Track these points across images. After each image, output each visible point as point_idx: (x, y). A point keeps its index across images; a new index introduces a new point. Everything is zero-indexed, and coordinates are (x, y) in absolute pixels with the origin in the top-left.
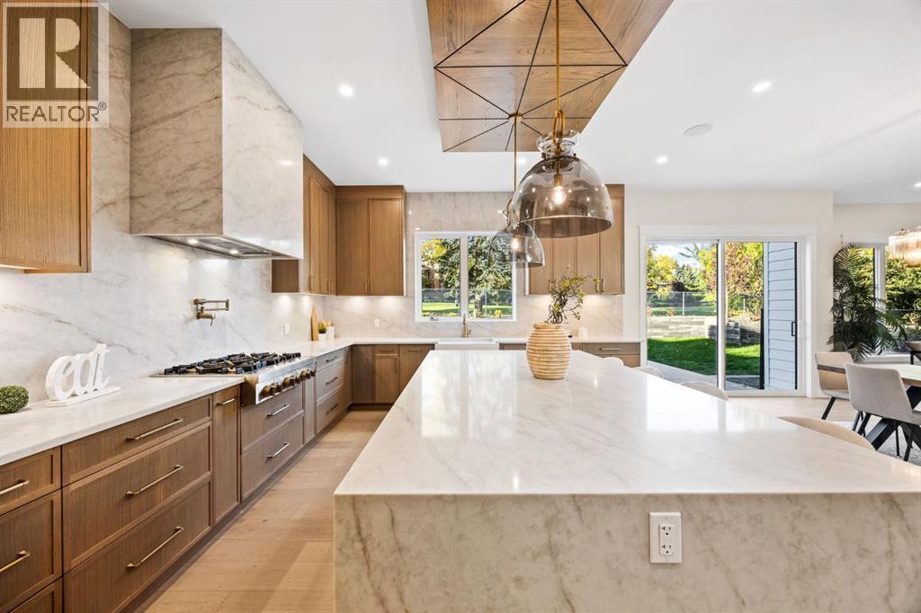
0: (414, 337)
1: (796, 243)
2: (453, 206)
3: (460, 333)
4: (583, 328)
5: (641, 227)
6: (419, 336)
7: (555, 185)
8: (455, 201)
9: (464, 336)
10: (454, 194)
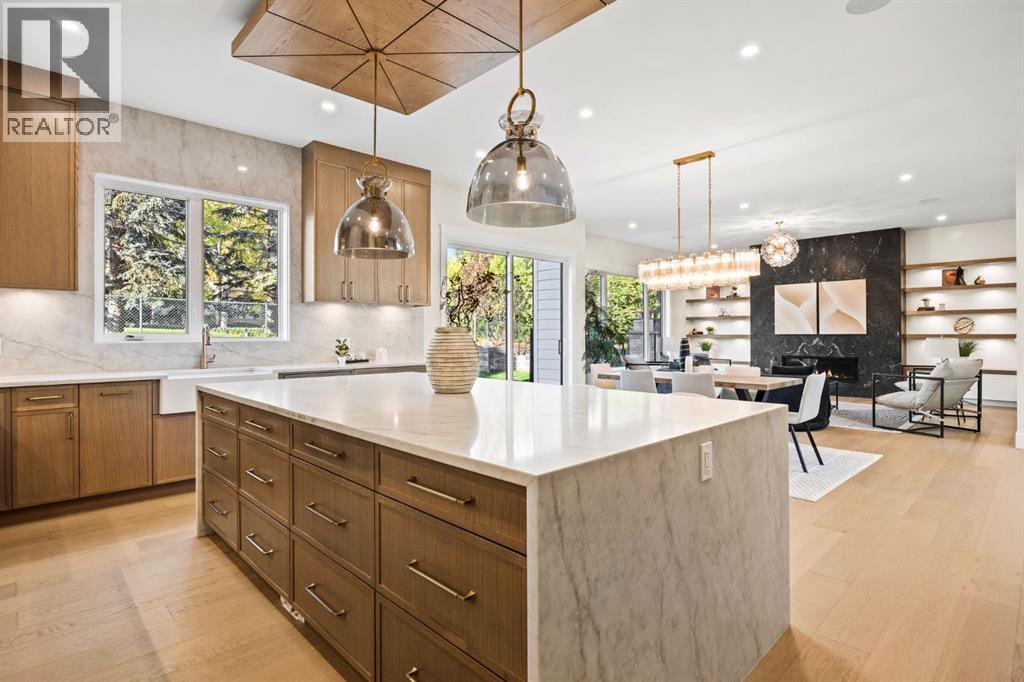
0: (94, 372)
1: (562, 264)
2: (180, 143)
3: (192, 361)
4: (381, 350)
5: (442, 226)
6: (102, 369)
7: (519, 169)
8: (183, 135)
9: (200, 366)
10: (183, 122)
